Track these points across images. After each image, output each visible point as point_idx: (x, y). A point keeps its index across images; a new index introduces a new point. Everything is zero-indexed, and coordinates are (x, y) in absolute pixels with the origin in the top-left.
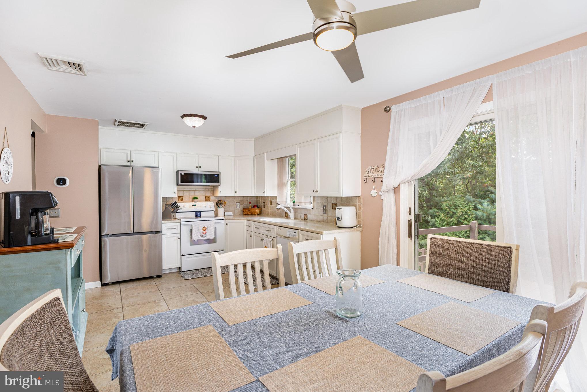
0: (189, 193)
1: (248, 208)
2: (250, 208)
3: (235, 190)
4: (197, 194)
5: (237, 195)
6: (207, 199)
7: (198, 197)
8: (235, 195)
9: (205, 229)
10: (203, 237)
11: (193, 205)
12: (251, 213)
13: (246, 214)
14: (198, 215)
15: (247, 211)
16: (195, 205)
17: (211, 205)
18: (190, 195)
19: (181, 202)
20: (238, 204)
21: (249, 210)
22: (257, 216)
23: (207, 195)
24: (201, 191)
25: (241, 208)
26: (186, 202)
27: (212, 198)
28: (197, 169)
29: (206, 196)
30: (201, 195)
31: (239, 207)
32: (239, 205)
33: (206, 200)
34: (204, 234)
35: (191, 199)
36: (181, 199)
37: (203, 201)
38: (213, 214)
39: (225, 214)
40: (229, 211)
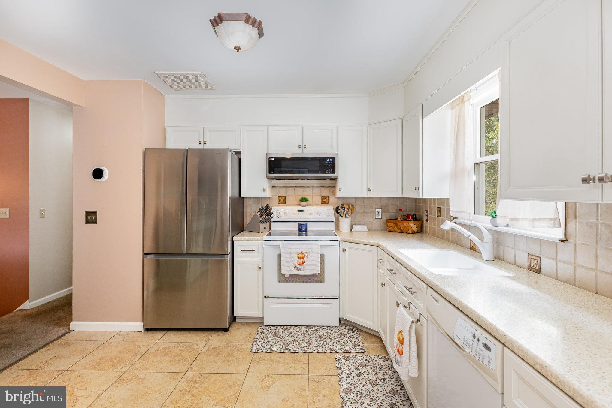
0: (295, 191)
1: (396, 219)
2: (399, 219)
3: (368, 186)
4: (307, 193)
5: (371, 195)
6: (324, 201)
7: (308, 198)
8: (368, 195)
9: (301, 255)
10: (299, 271)
11: (299, 211)
12: (400, 229)
13: (392, 230)
14: (303, 229)
15: (392, 224)
16: (302, 211)
17: (328, 212)
18: (296, 194)
19: (283, 204)
20: (378, 212)
21: (396, 224)
22: (411, 235)
23: (323, 195)
24: (314, 188)
25: (385, 218)
26: (290, 205)
27: (332, 200)
28: (300, 151)
29: (322, 197)
30: (314, 195)
31: (380, 217)
32: (380, 213)
33: (322, 203)
34: (300, 265)
35: (297, 202)
36: (282, 200)
37: (317, 205)
38: (331, 227)
39: (352, 227)
40: (362, 223)
